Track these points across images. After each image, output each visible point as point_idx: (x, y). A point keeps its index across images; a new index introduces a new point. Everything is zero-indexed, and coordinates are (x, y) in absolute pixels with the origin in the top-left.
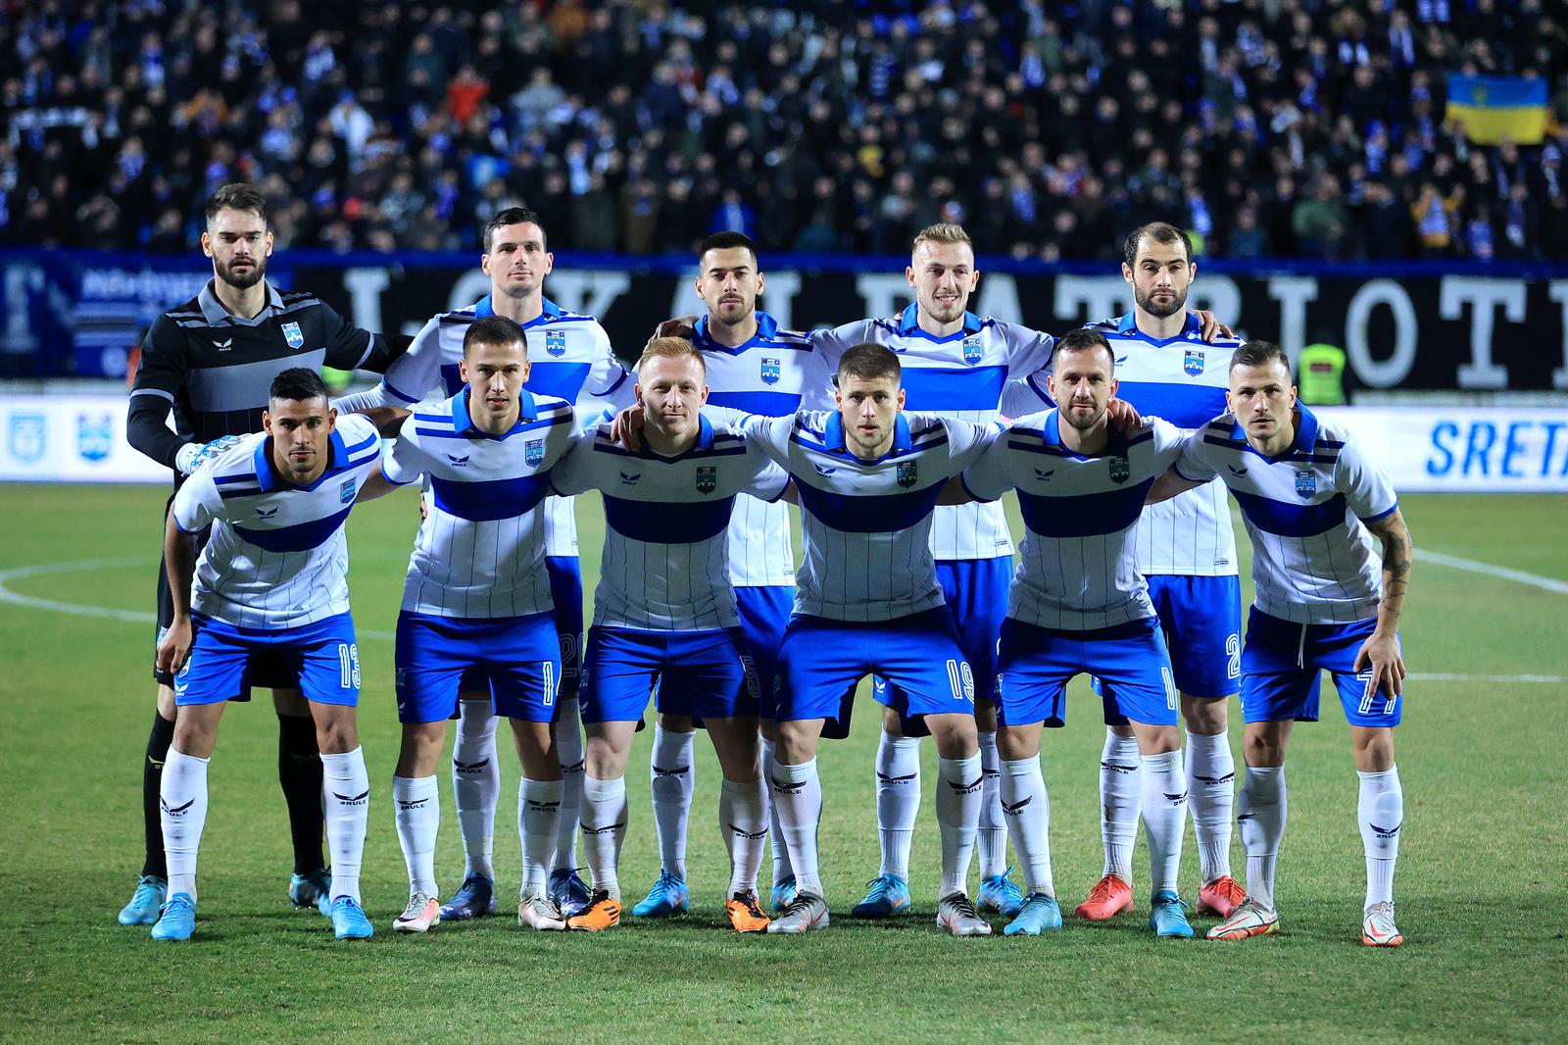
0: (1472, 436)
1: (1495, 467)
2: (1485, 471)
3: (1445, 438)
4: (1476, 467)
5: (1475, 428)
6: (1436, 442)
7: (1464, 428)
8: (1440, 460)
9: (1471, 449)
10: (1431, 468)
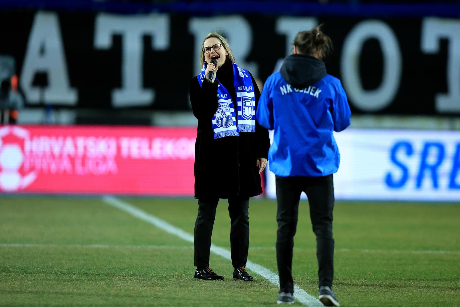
0: (425, 154)
1: (444, 182)
2: (436, 185)
3: (401, 156)
4: (427, 182)
5: (427, 146)
6: (394, 159)
7: (418, 147)
8: (397, 174)
9: (423, 166)
10: (389, 181)
